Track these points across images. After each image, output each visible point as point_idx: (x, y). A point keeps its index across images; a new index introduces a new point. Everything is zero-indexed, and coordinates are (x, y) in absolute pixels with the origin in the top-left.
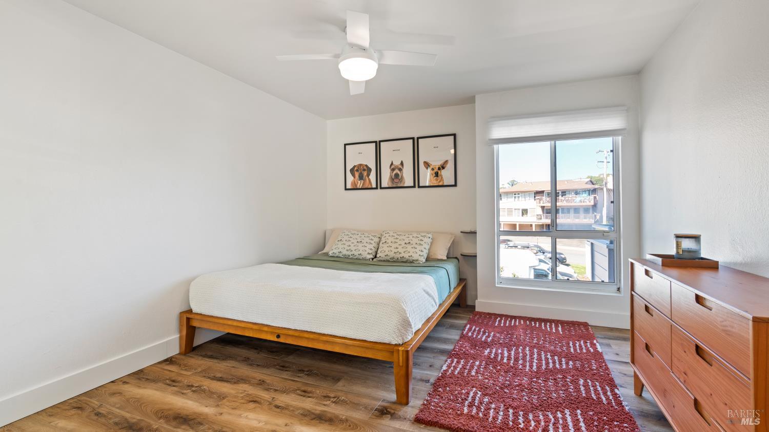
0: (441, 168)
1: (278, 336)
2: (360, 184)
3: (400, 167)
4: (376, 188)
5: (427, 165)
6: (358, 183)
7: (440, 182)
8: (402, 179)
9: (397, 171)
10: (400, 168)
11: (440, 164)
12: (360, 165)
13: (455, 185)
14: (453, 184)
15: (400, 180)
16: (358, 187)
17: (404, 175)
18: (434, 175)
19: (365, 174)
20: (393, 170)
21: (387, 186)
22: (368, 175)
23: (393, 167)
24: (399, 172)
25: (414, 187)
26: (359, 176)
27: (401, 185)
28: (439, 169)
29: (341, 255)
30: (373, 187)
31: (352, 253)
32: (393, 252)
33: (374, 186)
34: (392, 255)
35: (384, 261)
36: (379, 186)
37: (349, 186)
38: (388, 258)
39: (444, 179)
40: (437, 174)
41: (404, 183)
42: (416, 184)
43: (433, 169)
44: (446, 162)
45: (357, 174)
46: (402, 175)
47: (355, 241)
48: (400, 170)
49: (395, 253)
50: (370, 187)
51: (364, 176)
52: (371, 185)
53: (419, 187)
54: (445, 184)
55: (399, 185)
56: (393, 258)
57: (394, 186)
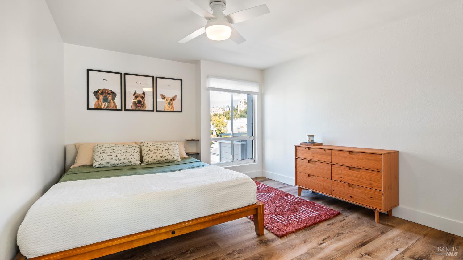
0: (173, 100)
1: (173, 233)
2: (104, 105)
3: (142, 95)
4: (121, 110)
5: (163, 97)
6: (102, 104)
7: (172, 108)
8: (143, 105)
9: (139, 98)
10: (143, 97)
11: (171, 97)
12: (105, 90)
13: (181, 111)
14: (180, 110)
15: (142, 105)
16: (102, 107)
17: (145, 101)
18: (168, 104)
19: (110, 98)
20: (136, 97)
21: (131, 109)
22: (113, 99)
23: (136, 95)
24: (141, 100)
25: (153, 111)
26: (104, 99)
27: (143, 109)
28: (171, 100)
29: (108, 165)
30: (118, 109)
31: (121, 162)
32: (159, 157)
33: (119, 107)
34: (158, 158)
35: (151, 164)
36: (123, 108)
37: (92, 106)
38: (155, 161)
39: (174, 107)
40: (169, 104)
41: (146, 108)
42: (155, 108)
43: (167, 100)
44: (176, 96)
45: (101, 97)
46: (144, 102)
47: (121, 152)
48: (142, 98)
49: (161, 157)
50: (114, 108)
51: (109, 99)
52: (116, 107)
53: (157, 111)
54: (175, 110)
55: (141, 109)
56: (160, 161)
57: (137, 109)
